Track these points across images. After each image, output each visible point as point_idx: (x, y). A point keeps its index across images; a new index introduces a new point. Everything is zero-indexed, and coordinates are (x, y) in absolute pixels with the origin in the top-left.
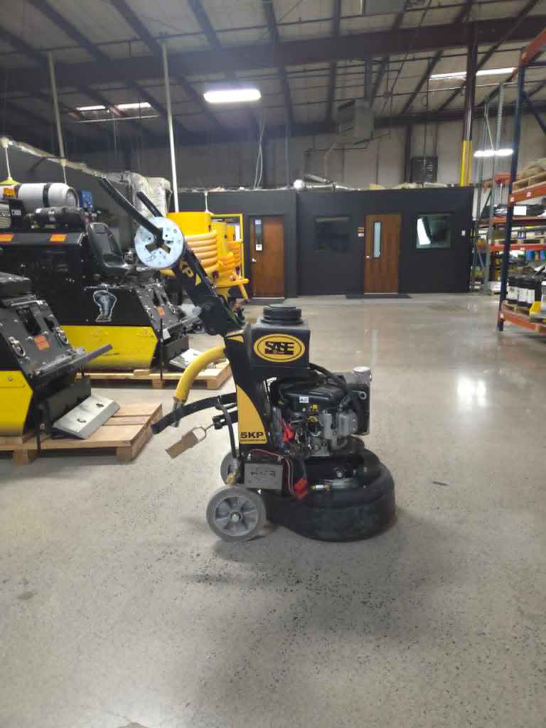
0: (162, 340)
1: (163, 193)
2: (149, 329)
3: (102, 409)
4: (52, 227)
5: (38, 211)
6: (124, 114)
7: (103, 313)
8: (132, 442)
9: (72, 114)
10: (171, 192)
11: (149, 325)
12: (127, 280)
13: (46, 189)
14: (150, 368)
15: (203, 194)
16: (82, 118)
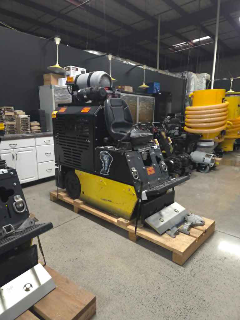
0: (140, 200)
1: (205, 82)
6: (195, 44)
7: (104, 169)
10: (210, 81)
13: (90, 76)
15: (230, 80)
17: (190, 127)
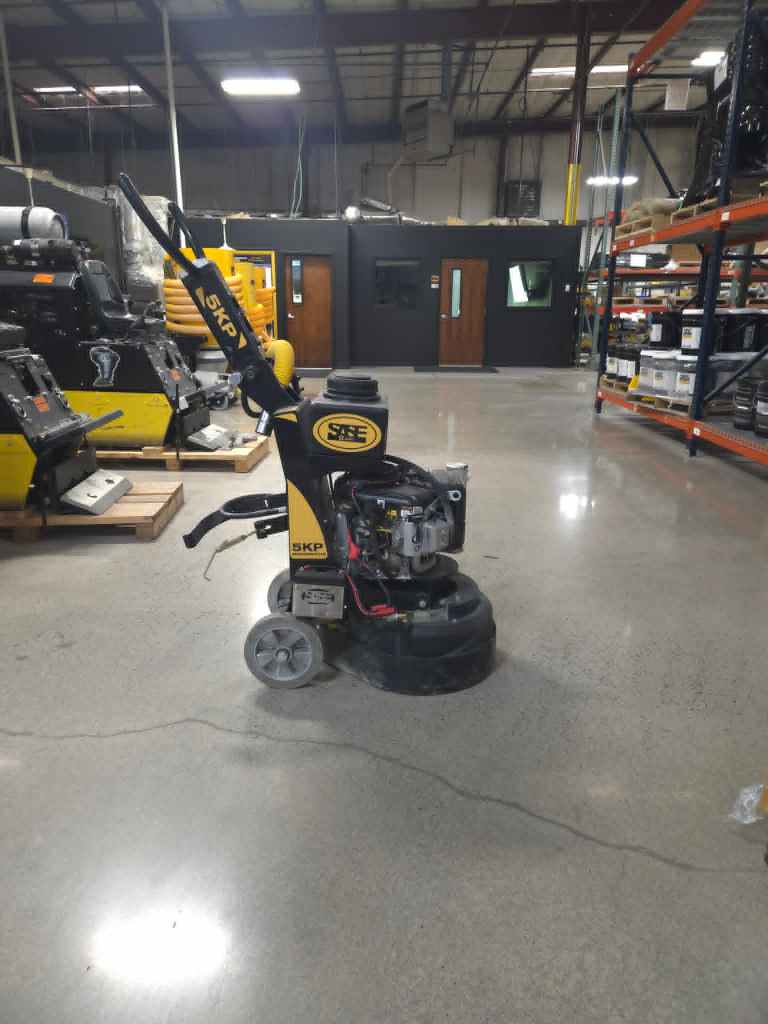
0: (178, 411)
1: (165, 219)
2: (162, 397)
3: (112, 486)
4: (34, 263)
5: (17, 243)
7: (103, 376)
8: (154, 518)
9: (28, 98)
11: (162, 391)
12: (134, 335)
13: (25, 215)
14: (164, 445)
15: (220, 222)
16: (42, 103)
17: (177, 322)
